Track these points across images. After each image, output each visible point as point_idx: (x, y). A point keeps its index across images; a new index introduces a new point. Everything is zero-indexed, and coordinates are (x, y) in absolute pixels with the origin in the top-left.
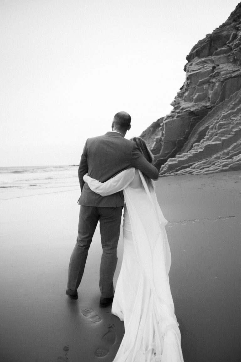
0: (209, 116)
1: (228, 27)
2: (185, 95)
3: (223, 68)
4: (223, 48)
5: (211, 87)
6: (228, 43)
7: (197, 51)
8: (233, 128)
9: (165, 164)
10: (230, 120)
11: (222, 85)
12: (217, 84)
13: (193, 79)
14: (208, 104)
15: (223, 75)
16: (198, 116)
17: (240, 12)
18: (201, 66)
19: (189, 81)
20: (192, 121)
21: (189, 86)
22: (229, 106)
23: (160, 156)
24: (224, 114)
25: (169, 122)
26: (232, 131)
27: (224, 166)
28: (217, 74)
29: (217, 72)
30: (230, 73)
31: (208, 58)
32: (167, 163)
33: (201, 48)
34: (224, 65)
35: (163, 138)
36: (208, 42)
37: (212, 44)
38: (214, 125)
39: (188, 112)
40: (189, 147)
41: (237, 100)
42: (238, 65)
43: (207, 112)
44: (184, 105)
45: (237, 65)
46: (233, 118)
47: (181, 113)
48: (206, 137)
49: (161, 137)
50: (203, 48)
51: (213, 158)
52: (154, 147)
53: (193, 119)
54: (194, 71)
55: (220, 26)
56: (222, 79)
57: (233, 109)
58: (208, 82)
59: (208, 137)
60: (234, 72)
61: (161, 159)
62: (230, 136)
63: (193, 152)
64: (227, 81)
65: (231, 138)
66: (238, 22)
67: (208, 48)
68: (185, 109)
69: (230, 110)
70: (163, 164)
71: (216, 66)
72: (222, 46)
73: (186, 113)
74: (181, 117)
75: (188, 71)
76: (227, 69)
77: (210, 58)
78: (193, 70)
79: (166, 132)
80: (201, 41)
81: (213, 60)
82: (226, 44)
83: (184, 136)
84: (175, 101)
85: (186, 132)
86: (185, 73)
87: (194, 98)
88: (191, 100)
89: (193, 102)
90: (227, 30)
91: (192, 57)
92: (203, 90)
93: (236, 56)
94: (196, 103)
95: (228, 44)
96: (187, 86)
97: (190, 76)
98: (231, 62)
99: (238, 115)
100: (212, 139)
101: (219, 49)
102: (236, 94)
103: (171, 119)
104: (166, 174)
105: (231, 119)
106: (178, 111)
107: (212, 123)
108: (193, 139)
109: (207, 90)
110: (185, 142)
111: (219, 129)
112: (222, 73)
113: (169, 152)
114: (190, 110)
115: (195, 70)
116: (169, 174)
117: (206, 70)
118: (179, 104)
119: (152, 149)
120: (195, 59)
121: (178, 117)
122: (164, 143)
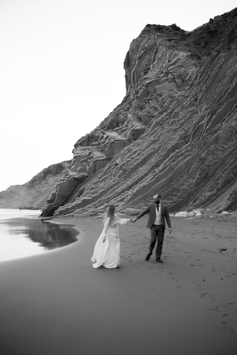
0: (86, 181)
1: (99, 131)
2: (72, 167)
3: (95, 154)
5: (88, 164)
7: (81, 143)
8: (99, 190)
11: (94, 164)
12: (91, 163)
13: (77, 158)
14: (86, 174)
15: (95, 159)
16: (79, 181)
18: (83, 151)
19: (75, 160)
20: (76, 184)
21: (75, 162)
22: (98, 176)
23: (54, 204)
24: (94, 181)
25: (61, 183)
26: (99, 192)
27: (93, 212)
29: (92, 156)
30: (99, 158)
32: (58, 209)
34: (96, 152)
35: (57, 193)
36: (87, 138)
37: (89, 140)
38: (89, 187)
40: (73, 200)
41: (103, 173)
42: (103, 153)
43: (85, 179)
44: (71, 173)
46: (99, 184)
47: (69, 178)
48: (83, 194)
49: (55, 192)
50: (84, 141)
51: (87, 207)
53: (77, 182)
55: (94, 130)
56: (94, 161)
57: (99, 178)
58: (86, 161)
59: (85, 194)
60: (101, 157)
61: (55, 206)
62: (97, 194)
63: (75, 203)
64: (97, 162)
65: (97, 196)
66: (104, 130)
67: (87, 141)
68: (72, 176)
69: (98, 179)
70: (56, 210)
71: (91, 152)
72: (95, 142)
73: (72, 178)
74: (69, 181)
75: (75, 154)
76: (97, 155)
77: (88, 147)
79: (59, 189)
80: (83, 137)
81: (90, 149)
82: (97, 141)
83: (70, 193)
85: (71, 190)
86: (73, 154)
87: (78, 170)
88: (75, 171)
89: (77, 172)
90: (98, 133)
91: (77, 145)
92: (83, 165)
93: (102, 148)
94: (79, 173)
95: (98, 141)
97: (75, 156)
98: (100, 151)
100: (87, 196)
101: (93, 143)
102: (102, 170)
104: (58, 216)
106: (67, 177)
107: (88, 185)
108: (76, 195)
109: (85, 166)
110: (71, 196)
111: (91, 190)
112: (94, 157)
113: (60, 202)
114: (74, 177)
115: (79, 153)
116: (60, 216)
117: (85, 154)
118: (68, 172)
119: (49, 199)
120: (79, 147)
121: (67, 180)
122: (57, 196)
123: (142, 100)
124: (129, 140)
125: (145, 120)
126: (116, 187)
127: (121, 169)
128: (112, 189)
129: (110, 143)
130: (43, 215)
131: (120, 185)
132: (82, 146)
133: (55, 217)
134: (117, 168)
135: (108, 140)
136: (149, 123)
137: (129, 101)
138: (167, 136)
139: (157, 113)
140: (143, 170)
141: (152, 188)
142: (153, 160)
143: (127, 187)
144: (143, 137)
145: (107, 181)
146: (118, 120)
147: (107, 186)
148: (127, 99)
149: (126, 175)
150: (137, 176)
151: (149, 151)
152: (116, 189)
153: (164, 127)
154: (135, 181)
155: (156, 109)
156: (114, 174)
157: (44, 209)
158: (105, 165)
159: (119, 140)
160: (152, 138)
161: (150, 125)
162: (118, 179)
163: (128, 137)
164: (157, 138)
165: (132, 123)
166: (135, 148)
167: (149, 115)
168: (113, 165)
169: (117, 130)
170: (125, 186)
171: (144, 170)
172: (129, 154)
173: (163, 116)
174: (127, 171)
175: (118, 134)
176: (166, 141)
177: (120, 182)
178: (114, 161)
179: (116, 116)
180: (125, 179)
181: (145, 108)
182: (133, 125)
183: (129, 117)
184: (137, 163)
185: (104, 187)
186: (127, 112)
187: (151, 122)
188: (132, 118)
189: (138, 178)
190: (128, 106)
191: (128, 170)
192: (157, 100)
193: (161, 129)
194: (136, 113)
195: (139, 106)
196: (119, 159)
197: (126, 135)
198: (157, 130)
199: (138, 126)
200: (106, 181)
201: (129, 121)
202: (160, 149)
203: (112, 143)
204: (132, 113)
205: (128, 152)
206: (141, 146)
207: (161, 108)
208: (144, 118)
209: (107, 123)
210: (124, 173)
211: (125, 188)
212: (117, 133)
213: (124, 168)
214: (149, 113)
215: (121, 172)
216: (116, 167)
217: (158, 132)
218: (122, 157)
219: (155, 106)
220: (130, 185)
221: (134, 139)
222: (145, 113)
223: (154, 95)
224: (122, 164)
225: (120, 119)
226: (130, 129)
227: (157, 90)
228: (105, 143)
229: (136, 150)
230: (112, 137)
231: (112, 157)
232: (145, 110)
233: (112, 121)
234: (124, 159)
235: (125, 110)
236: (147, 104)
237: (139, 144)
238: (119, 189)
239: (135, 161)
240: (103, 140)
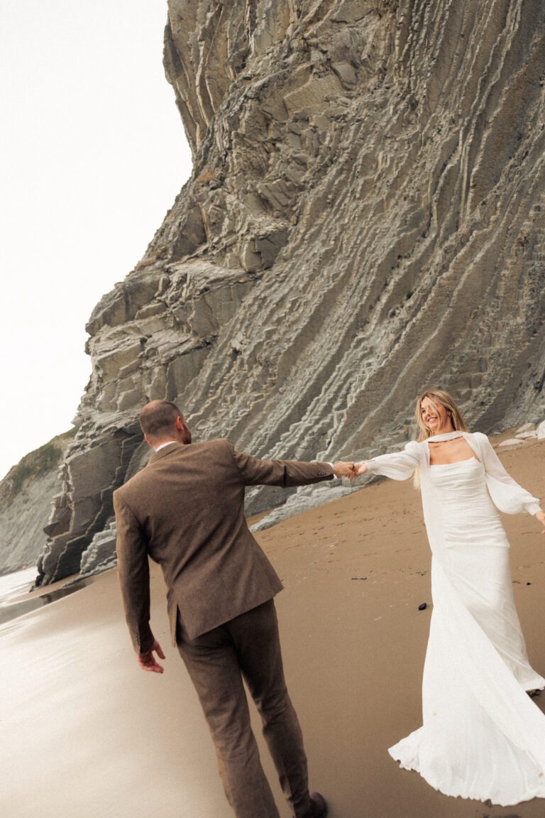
1: (151, 268)
2: (97, 400)
3: (159, 340)
4: (150, 304)
5: (147, 376)
6: (159, 296)
7: (105, 315)
9: (89, 547)
10: (198, 432)
11: (166, 371)
12: (156, 370)
13: (107, 366)
15: (163, 353)
16: (133, 436)
17: (165, 244)
18: (118, 340)
19: (101, 372)
20: (125, 449)
21: (102, 382)
22: (187, 406)
23: (72, 534)
25: (76, 459)
28: (151, 352)
29: (152, 349)
30: (176, 347)
31: (129, 325)
32: (92, 544)
33: (111, 308)
34: (161, 334)
35: (70, 495)
36: (122, 297)
37: (130, 299)
39: (111, 431)
41: (200, 393)
42: (185, 331)
44: (100, 419)
45: (183, 332)
46: (202, 427)
47: (99, 435)
49: (65, 494)
50: (115, 307)
52: (54, 519)
53: (126, 443)
54: (106, 351)
55: (135, 268)
56: (163, 359)
57: (195, 410)
58: (138, 368)
60: (182, 344)
61: (75, 539)
64: (173, 362)
66: (166, 260)
67: (123, 307)
68: (104, 427)
69: (192, 413)
70: (85, 549)
71: (146, 338)
72: (149, 302)
73: (108, 433)
74: (100, 444)
75: (95, 354)
76: (167, 340)
77: (132, 325)
78: (104, 350)
79: (73, 481)
80: (107, 295)
81: (138, 328)
82: (155, 298)
83: (114, 482)
84: (80, 415)
85: (116, 473)
86: (89, 357)
87: (118, 402)
88: (113, 408)
89: (118, 411)
90: (150, 274)
91: (97, 326)
92: (132, 385)
93: (178, 317)
94: (125, 412)
95: (159, 298)
96: (98, 381)
97: (100, 361)
98: (173, 328)
99: (209, 420)
101: (145, 308)
102: (195, 383)
103: (80, 453)
104: (97, 568)
105: (197, 430)
106: (91, 433)
109: (139, 383)
112: (160, 349)
113: (88, 520)
114: (115, 428)
115: (108, 349)
116: (103, 567)
117: (129, 348)
118: (89, 419)
119: (50, 523)
120: (102, 329)
121: (93, 445)
122: (75, 504)
123: (256, 145)
124: (250, 272)
125: (280, 203)
126: (256, 421)
127: (256, 361)
128: (246, 432)
129: (198, 293)
130: (45, 581)
131: (264, 412)
132: (112, 326)
133: (87, 574)
134: (242, 364)
135: (188, 287)
136: (294, 208)
137: (216, 159)
138: (362, 229)
139: (307, 174)
140: (321, 348)
141: (401, 375)
142: (343, 312)
143: (289, 411)
144: (289, 253)
145: (221, 410)
146: (199, 223)
147: (228, 426)
148: (205, 159)
149: (275, 375)
150: (312, 368)
151: (321, 287)
152: (257, 427)
153: (342, 207)
154: (311, 387)
155: (302, 164)
156: (237, 385)
157: (42, 558)
158: (201, 366)
159: (223, 279)
160: (317, 247)
161: (300, 214)
162: (256, 395)
163: (244, 264)
164: (332, 243)
165: (245, 218)
166: (275, 290)
167: (287, 187)
168: (224, 359)
169: (205, 252)
170: (283, 410)
171: (326, 347)
172: (265, 313)
173: (331, 179)
174: (273, 365)
175: (213, 263)
176: (365, 245)
177: (264, 403)
178: (225, 345)
179: (192, 211)
180: (276, 391)
181: (270, 169)
182: (250, 224)
183: (231, 204)
184: (299, 331)
185: (219, 432)
186: (220, 190)
187: (299, 204)
188: (241, 204)
189: (315, 376)
190: (218, 172)
191: (276, 359)
192: (297, 137)
193: (338, 216)
194: (248, 188)
195: (251, 163)
196: (240, 336)
197: (237, 262)
198: (326, 223)
199: (267, 224)
200: (220, 412)
201: (234, 214)
202: (351, 274)
203: (202, 292)
204: (236, 190)
205: (260, 307)
206: (294, 279)
207: (316, 156)
208: (276, 199)
209: (170, 238)
210: (268, 371)
211: (285, 417)
212: (209, 262)
213: (264, 355)
214: (287, 180)
215: (258, 371)
216: (238, 361)
217: (330, 227)
218: (247, 327)
219: (297, 155)
220: (299, 404)
221: (263, 265)
222: (274, 182)
223: (285, 124)
224: (255, 347)
225: (205, 219)
226: (245, 238)
227: (289, 105)
228: (181, 299)
229: (281, 295)
230: (199, 275)
231: (215, 337)
232: (273, 173)
233: (184, 227)
234: (255, 332)
235: (214, 185)
236: (272, 154)
237: (286, 277)
238: (267, 425)
239: (289, 326)
240: (171, 293)
